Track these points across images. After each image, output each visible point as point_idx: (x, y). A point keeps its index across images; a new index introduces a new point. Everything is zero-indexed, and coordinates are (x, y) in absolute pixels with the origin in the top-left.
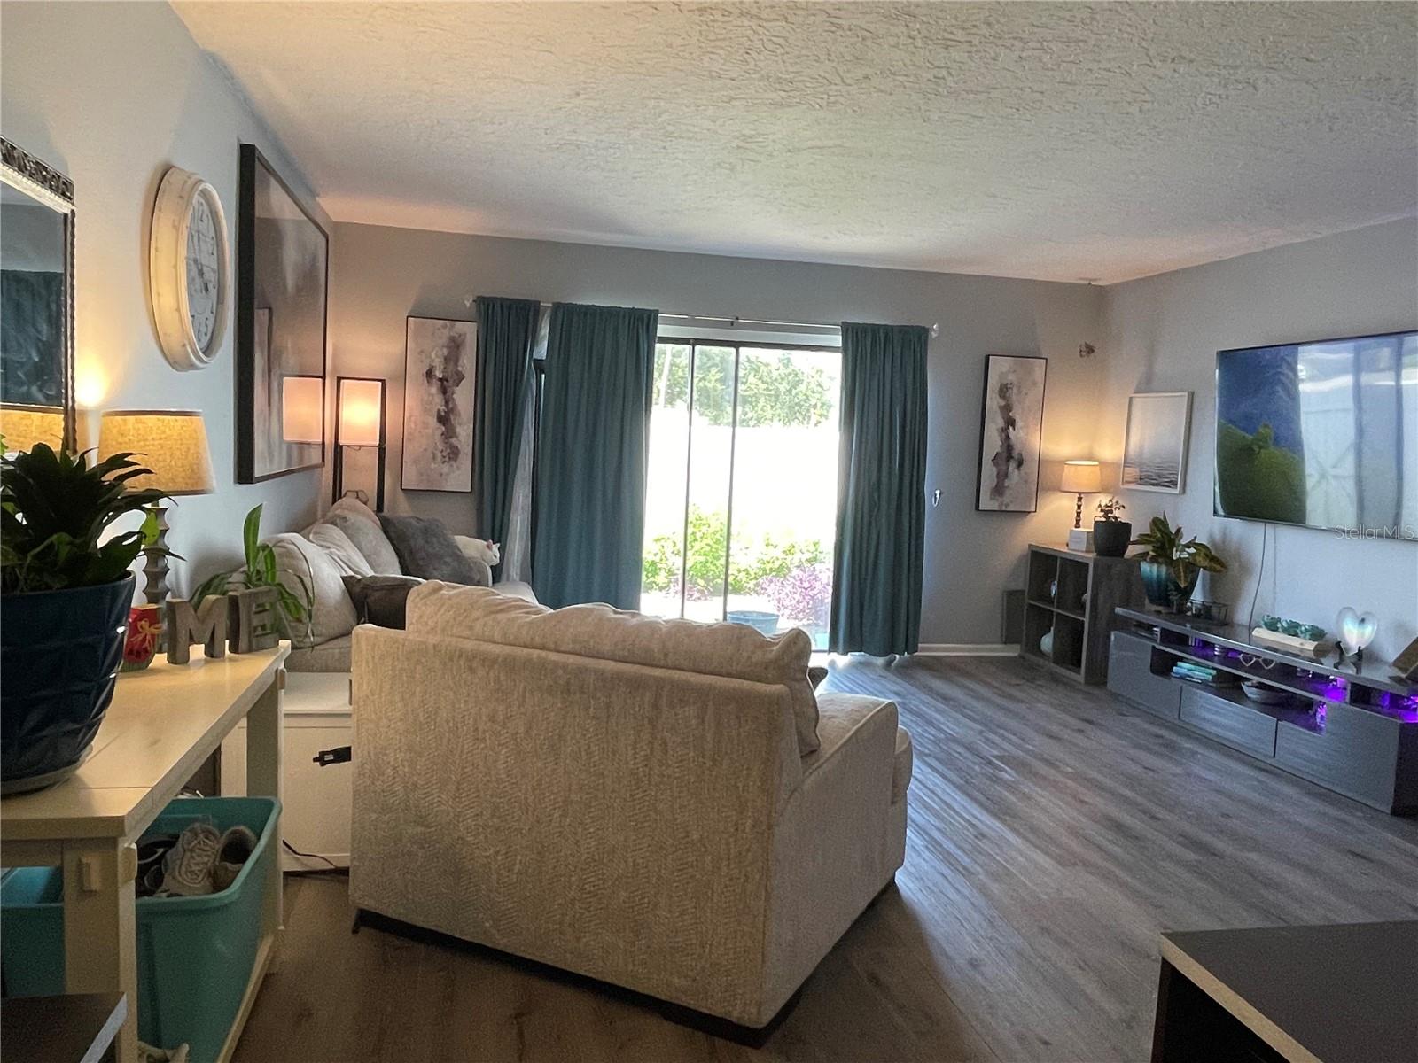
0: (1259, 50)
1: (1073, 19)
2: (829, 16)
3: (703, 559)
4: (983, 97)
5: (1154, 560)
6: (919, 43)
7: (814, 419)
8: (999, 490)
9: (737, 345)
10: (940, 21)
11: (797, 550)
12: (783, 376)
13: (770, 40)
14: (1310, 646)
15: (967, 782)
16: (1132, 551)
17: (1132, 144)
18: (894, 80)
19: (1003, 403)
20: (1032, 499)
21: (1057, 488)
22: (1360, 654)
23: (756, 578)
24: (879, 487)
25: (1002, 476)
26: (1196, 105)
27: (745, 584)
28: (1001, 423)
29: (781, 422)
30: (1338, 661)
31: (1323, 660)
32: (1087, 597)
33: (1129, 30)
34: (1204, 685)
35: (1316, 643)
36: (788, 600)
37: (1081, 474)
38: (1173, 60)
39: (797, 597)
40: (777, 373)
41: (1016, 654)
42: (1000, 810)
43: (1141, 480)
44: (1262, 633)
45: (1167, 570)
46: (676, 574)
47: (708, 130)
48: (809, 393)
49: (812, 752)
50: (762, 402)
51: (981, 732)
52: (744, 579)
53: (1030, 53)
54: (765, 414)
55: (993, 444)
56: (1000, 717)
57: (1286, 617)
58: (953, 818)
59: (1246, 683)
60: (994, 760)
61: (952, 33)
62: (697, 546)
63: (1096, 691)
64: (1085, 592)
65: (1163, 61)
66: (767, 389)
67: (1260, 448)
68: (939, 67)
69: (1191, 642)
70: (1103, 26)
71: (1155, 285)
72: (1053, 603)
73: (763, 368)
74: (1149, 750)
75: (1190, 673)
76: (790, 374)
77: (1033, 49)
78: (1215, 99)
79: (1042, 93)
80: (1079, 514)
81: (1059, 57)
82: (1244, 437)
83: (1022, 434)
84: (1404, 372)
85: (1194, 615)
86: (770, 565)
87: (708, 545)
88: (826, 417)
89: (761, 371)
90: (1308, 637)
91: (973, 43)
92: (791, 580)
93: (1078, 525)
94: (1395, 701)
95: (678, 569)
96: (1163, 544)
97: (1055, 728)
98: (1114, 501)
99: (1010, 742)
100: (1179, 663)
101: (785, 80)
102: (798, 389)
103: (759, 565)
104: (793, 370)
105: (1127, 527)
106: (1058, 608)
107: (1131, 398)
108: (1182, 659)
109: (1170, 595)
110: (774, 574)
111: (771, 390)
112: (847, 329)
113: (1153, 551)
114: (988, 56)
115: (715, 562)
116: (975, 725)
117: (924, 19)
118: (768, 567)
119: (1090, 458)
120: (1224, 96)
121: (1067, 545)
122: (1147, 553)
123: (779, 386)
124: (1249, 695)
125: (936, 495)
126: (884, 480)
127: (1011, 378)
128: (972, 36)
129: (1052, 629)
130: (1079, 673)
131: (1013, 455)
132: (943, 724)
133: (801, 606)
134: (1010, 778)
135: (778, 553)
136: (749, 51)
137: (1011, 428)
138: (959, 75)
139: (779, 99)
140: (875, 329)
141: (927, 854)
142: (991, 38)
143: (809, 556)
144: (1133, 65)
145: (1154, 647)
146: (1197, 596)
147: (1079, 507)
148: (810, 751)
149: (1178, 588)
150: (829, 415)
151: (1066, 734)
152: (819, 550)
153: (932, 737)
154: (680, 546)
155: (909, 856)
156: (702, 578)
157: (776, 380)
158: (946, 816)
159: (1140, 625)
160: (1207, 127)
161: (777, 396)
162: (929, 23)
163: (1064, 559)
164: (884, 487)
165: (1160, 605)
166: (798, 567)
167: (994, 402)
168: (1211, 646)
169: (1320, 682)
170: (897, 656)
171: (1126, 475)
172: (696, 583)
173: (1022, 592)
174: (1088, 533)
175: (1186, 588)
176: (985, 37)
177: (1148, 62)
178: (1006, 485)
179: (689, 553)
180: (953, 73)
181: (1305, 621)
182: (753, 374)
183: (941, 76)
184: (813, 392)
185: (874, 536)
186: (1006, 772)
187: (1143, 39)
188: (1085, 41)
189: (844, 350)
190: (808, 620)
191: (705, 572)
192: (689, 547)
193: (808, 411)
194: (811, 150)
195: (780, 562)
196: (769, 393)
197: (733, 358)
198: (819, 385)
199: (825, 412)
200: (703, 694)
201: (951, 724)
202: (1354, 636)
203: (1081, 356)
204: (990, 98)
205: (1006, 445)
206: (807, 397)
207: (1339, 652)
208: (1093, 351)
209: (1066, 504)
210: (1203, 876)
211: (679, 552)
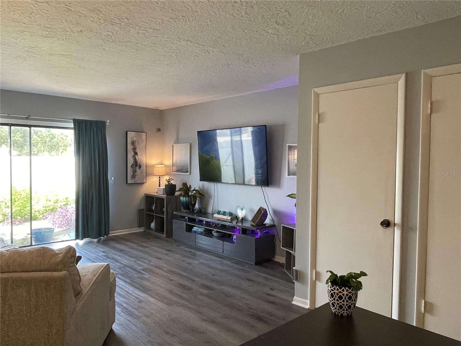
0: (211, 42)
1: (156, 22)
2: (66, 5)
3: (19, 208)
4: (124, 44)
5: (184, 196)
6: (102, 22)
7: (61, 151)
8: (134, 176)
9: (30, 126)
10: (110, 15)
11: (59, 201)
12: (48, 135)
13: (41, 10)
14: (229, 218)
15: (133, 281)
16: (177, 193)
17: (172, 66)
18: (92, 34)
19: (133, 147)
20: (145, 178)
21: (152, 175)
22: (242, 219)
23: (43, 214)
24: (91, 178)
25: (134, 172)
26: (192, 56)
27: (39, 216)
28: (133, 154)
29: (48, 152)
30: (236, 222)
31: (233, 222)
32: (165, 209)
33: (174, 29)
34: (201, 233)
35: (231, 217)
36: (57, 221)
37: (159, 169)
38: (186, 41)
39: (61, 219)
40: (45, 134)
41: (143, 230)
42: (145, 290)
43: (177, 171)
44: (216, 215)
45: (188, 199)
46: (7, 216)
47: (13, 42)
48: (58, 141)
49: (79, 293)
50: (40, 145)
51: (135, 261)
52: (38, 214)
53: (141, 31)
54: (41, 149)
55: (131, 161)
56: (140, 254)
57: (222, 210)
58: (130, 297)
59: (213, 231)
60: (141, 271)
61: (114, 20)
62: (16, 203)
63: (169, 239)
64: (164, 207)
65: (184, 41)
66: (41, 140)
67: (211, 160)
68: (109, 31)
69: (197, 221)
70: (166, 26)
71: (178, 110)
72: (154, 212)
73: (39, 132)
74: (188, 257)
75: (197, 230)
76: (50, 135)
77: (143, 30)
78: (198, 55)
79: (145, 46)
80: (160, 183)
81: (151, 34)
82: (207, 157)
83: (140, 157)
84: (243, 136)
85: (197, 212)
86: (48, 208)
87: (21, 203)
88: (65, 150)
89: (38, 134)
90: (228, 215)
91: (122, 25)
92: (58, 213)
93: (160, 186)
94: (253, 232)
95: (8, 213)
96: (186, 191)
97: (158, 255)
98: (171, 178)
99: (145, 263)
100: (194, 227)
101: (47, 27)
102: (54, 140)
103: (44, 208)
104: (52, 133)
105: (175, 186)
106: (155, 214)
107: (173, 145)
108: (194, 226)
109: (189, 206)
110: (50, 211)
111: (43, 141)
112: (75, 122)
113: (184, 193)
114: (127, 30)
115: (25, 209)
116: (133, 259)
117: (104, 13)
118: (47, 209)
119: (162, 164)
120: (200, 54)
121: (157, 193)
122: (182, 194)
123: (46, 139)
124: (214, 235)
125: (112, 179)
126: (93, 174)
127: (135, 139)
128: (122, 22)
129: (154, 220)
130: (164, 234)
131: (137, 164)
132: (122, 261)
133: (63, 222)
134: (147, 276)
135: (52, 203)
136: (32, 13)
137: (136, 155)
138: (116, 35)
139: (44, 34)
140: (86, 121)
141: (122, 314)
142: (128, 24)
143: (64, 203)
144: (174, 41)
145: (186, 223)
146: (197, 206)
147: (160, 180)
148: (78, 294)
149: (192, 204)
150: (66, 149)
151: (162, 256)
152: (68, 201)
153: (118, 267)
154: (9, 204)
155: (117, 316)
156: (19, 216)
157: (45, 137)
158: (127, 296)
159: (181, 217)
160: (195, 63)
161: (46, 143)
162: (106, 15)
163: (157, 198)
164: (93, 178)
165: (187, 210)
166: (60, 207)
167: (130, 147)
168: (202, 221)
169: (233, 229)
170: (102, 238)
171: (173, 169)
172: (17, 218)
173: (143, 209)
174: (163, 188)
175: (194, 204)
176: (126, 23)
177: (179, 40)
178: (136, 174)
179: (13, 207)
180: (114, 34)
181: (227, 211)
182: (35, 134)
183: (110, 35)
184: (60, 141)
185: (91, 195)
186: (145, 274)
187: (178, 32)
188: (160, 30)
189: (75, 129)
190: (66, 227)
191: (20, 214)
192: (13, 204)
193: (58, 148)
194: (59, 55)
195: (52, 207)
196: (42, 142)
197: (28, 131)
198: (62, 139)
199: (65, 148)
200: (28, 282)
201: (125, 260)
202: (241, 214)
203: (157, 132)
204: (127, 45)
205: (135, 161)
206: (58, 143)
207: (237, 219)
208: (160, 130)
209: (156, 179)
210: (211, 298)
211: (8, 206)
